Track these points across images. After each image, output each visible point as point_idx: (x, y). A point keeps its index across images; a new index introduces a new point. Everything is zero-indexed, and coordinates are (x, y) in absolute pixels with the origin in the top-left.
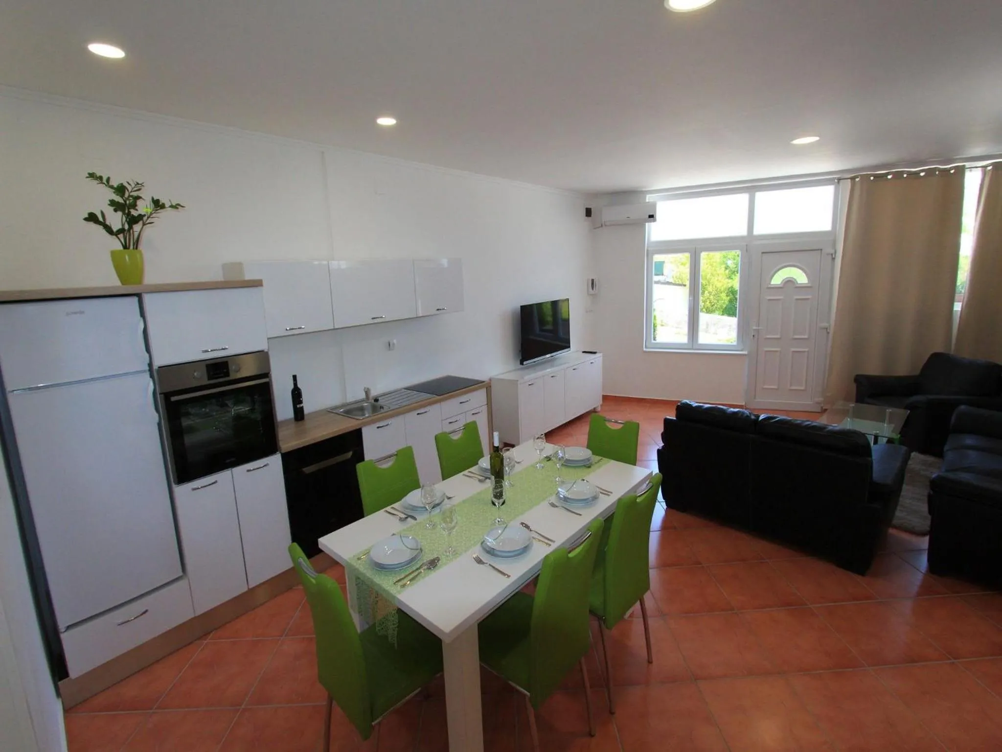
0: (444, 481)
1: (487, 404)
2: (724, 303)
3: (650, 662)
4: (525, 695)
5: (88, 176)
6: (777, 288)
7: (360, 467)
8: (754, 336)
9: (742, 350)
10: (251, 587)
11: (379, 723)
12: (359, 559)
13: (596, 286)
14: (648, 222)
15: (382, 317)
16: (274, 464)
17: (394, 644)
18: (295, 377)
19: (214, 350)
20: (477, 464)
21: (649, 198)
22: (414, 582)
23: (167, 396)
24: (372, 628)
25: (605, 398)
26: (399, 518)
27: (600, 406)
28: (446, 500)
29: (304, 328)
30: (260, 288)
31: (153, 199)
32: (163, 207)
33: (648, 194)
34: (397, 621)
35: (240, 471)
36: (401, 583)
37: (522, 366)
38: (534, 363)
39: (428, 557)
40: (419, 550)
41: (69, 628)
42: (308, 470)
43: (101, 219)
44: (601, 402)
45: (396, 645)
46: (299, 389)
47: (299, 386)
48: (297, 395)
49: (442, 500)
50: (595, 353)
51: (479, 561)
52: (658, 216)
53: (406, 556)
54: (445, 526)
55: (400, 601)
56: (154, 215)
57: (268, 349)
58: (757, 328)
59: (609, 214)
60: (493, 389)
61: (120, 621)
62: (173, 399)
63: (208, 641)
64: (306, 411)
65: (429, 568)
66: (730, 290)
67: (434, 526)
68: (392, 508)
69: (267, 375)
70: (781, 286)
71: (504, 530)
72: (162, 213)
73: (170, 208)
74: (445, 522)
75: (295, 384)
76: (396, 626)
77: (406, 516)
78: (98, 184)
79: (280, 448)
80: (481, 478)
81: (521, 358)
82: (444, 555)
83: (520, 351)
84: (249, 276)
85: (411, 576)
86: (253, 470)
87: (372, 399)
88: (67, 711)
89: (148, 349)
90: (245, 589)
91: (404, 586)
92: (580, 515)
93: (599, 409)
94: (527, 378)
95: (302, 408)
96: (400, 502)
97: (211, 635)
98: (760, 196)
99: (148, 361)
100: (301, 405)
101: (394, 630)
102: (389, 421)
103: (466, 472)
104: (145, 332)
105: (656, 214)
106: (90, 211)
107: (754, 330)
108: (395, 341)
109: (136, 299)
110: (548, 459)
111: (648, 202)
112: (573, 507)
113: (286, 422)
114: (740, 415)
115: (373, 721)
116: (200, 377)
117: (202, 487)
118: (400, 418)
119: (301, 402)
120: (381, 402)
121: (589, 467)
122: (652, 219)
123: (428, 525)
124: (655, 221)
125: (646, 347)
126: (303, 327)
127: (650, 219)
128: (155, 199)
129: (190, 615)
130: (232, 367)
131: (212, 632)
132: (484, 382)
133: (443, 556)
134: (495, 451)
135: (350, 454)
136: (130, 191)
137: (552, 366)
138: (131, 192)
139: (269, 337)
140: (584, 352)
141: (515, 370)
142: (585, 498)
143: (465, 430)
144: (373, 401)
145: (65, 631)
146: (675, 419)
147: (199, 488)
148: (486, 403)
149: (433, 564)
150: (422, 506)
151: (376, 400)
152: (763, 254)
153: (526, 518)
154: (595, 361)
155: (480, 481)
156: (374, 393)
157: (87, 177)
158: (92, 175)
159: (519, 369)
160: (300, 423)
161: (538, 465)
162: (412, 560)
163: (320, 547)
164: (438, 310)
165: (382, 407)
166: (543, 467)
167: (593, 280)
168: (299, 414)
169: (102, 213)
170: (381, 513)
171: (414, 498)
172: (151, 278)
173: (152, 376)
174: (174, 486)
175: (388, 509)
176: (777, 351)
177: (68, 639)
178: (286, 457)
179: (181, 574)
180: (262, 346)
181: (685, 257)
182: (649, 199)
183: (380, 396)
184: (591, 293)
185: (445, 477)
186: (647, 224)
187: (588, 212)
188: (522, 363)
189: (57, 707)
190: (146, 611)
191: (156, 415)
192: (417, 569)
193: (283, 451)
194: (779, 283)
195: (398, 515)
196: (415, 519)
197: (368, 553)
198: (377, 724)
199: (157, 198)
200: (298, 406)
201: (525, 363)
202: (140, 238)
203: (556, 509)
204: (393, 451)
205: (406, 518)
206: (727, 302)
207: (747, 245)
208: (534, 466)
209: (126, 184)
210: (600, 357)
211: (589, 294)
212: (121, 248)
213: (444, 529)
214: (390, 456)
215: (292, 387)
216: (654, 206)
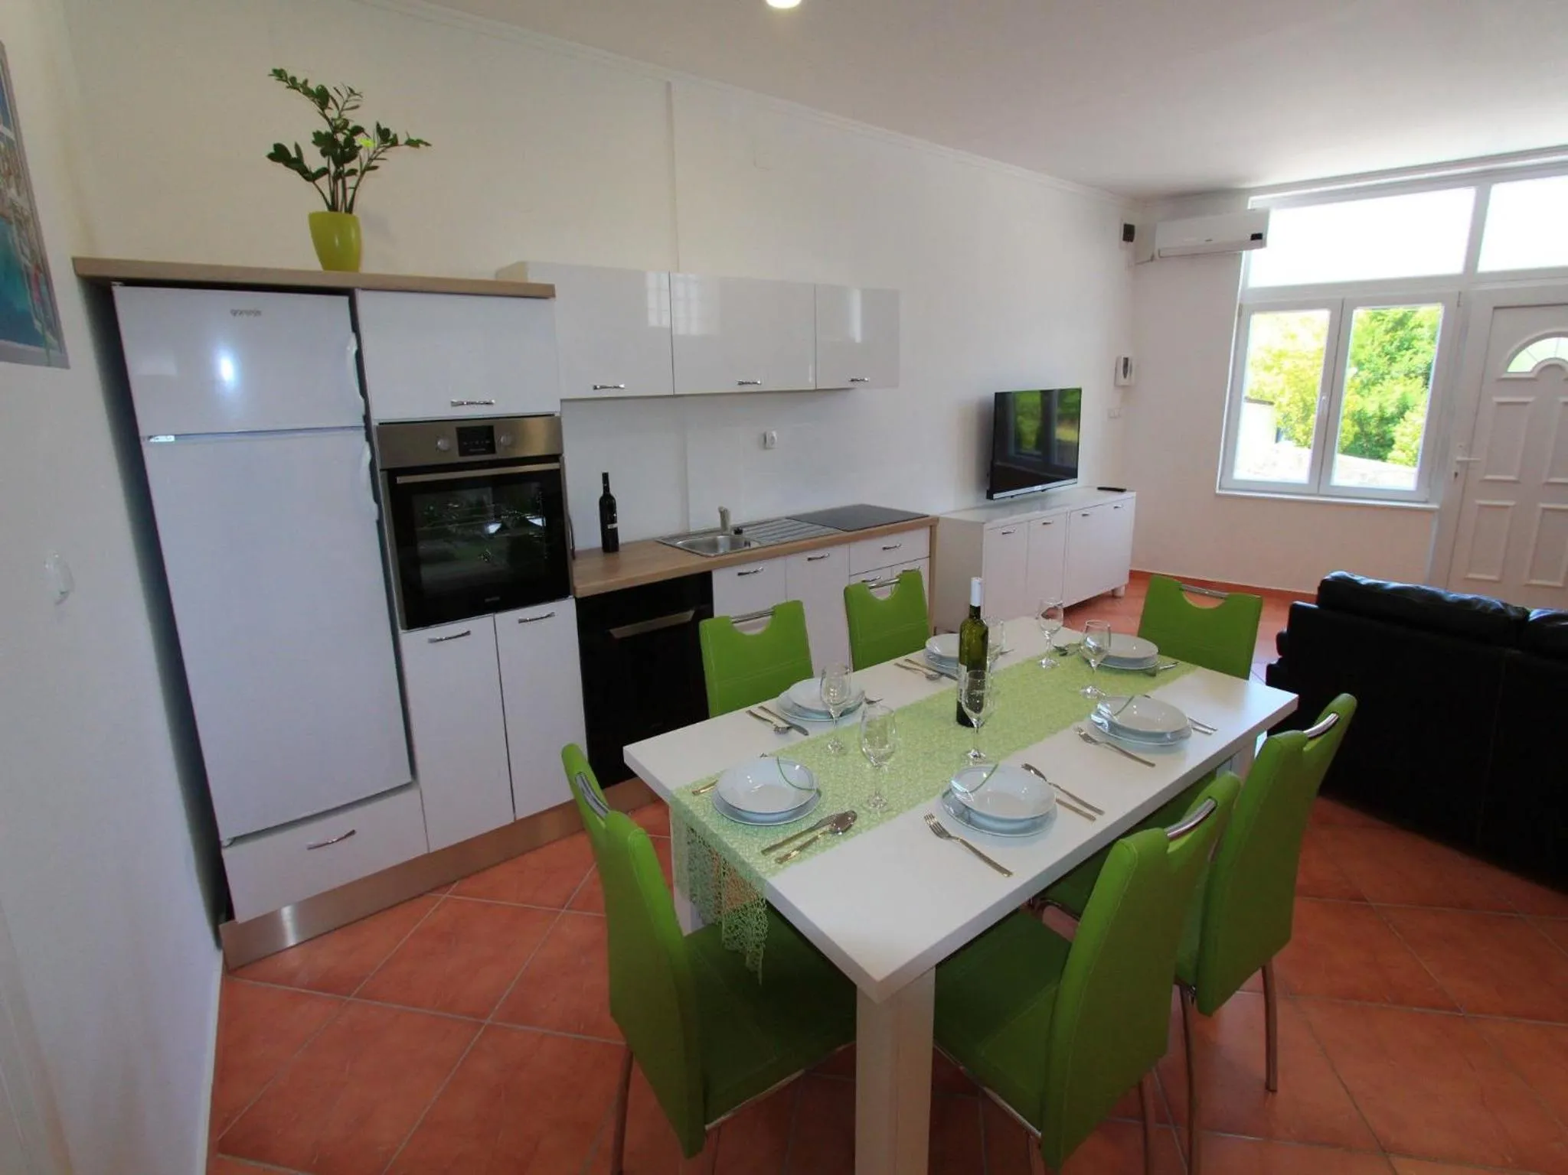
0: (856, 673)
1: (930, 557)
2: (1346, 438)
3: (1270, 1088)
4: (1029, 1133)
5: (271, 73)
6: (1520, 380)
7: (705, 625)
8: (1456, 474)
9: (1426, 502)
10: (520, 817)
11: (718, 1128)
12: (696, 793)
13: (1131, 371)
14: (1246, 249)
15: (756, 383)
16: (564, 613)
17: (756, 972)
18: (605, 477)
19: (472, 403)
20: (924, 647)
21: (1254, 202)
22: (804, 854)
23: (392, 474)
24: (713, 928)
25: (1134, 575)
26: (774, 727)
27: (1124, 588)
28: (864, 705)
29: (623, 388)
30: (552, 299)
31: (378, 125)
32: (395, 143)
33: (1253, 195)
34: (766, 931)
35: (508, 619)
36: (774, 854)
37: (991, 502)
38: (1010, 499)
39: (831, 808)
40: (814, 793)
41: (235, 841)
42: (618, 633)
43: (294, 155)
44: (1126, 581)
45: (760, 976)
46: (612, 498)
47: (612, 492)
48: (608, 507)
49: (858, 702)
50: (1121, 491)
51: (940, 832)
52: (1270, 237)
53: (788, 802)
54: (870, 750)
55: (772, 889)
56: (381, 156)
57: (561, 413)
58: (1466, 459)
59: (1173, 235)
60: (940, 531)
61: (312, 843)
62: (400, 480)
63: (447, 895)
64: (622, 539)
65: (834, 832)
66: (1356, 417)
67: (842, 750)
68: (762, 708)
69: (556, 458)
70: (1532, 376)
71: (990, 775)
72: (392, 154)
73: (407, 147)
74: (872, 744)
75: (606, 489)
76: (763, 939)
77: (787, 726)
78: (288, 87)
79: (575, 589)
80: (931, 673)
81: (988, 488)
82: (864, 808)
83: (988, 475)
84: (534, 278)
85: (798, 843)
86: (530, 620)
87: (731, 530)
88: (230, 970)
89: (363, 391)
90: (510, 820)
91: (782, 860)
92: (1152, 765)
93: (1122, 592)
94: (1001, 521)
95: (615, 531)
96: (777, 698)
97: (454, 886)
98: (1502, 193)
99: (362, 411)
100: (615, 526)
101: (758, 946)
102: (759, 566)
103: (901, 660)
104: (359, 356)
105: (1266, 233)
106: (276, 142)
107: (1458, 462)
108: (774, 434)
109: (344, 300)
110: (1062, 652)
111: (1251, 210)
112: (1129, 743)
113: (589, 552)
114: (1479, 606)
115: (706, 1123)
116: (446, 446)
117: (446, 639)
118: (778, 563)
119: (613, 520)
120: (747, 534)
121: (1153, 675)
122: (1259, 241)
123: (829, 747)
124: (1263, 245)
125: (1220, 488)
126: (622, 386)
127: (1253, 241)
128: (382, 127)
129: (422, 851)
130: (502, 439)
131: (455, 881)
132: (927, 516)
133: (864, 812)
134: (971, 617)
135: (690, 614)
136: (340, 107)
137: (1043, 508)
138: (342, 110)
139: (563, 397)
140: (1100, 489)
141: (978, 508)
142: (1159, 730)
143: (899, 585)
144: (733, 533)
145: (231, 844)
146: (1315, 606)
147: (441, 640)
148: (928, 554)
149: (843, 823)
150: (824, 709)
151: (738, 531)
152: (1499, 313)
153: (1034, 754)
154: (1123, 506)
155: (930, 678)
156: (734, 521)
157: (271, 75)
158: (279, 74)
159: (985, 507)
160: (611, 555)
161: (1044, 662)
162: (800, 810)
163: (626, 761)
164: (852, 380)
165: (747, 543)
166: (1054, 666)
167: (1126, 360)
168: (610, 542)
169: (297, 148)
170: (741, 714)
171: (803, 692)
172: (371, 265)
173: (369, 438)
174: (401, 631)
175: (754, 708)
176: (1507, 507)
177: (230, 857)
178: (583, 605)
179: (408, 779)
180: (553, 407)
181: (1320, 319)
182: (1252, 205)
183: (745, 526)
184: (1122, 384)
185: (856, 667)
186: (1245, 253)
187: (1129, 233)
188: (990, 496)
189: (214, 963)
190: (352, 833)
191: (375, 506)
192: (811, 830)
193: (578, 596)
194: (1529, 369)
195: (772, 723)
196: (805, 733)
197: (713, 784)
198: (714, 1129)
199: (387, 127)
200: (609, 527)
201: (996, 496)
202: (356, 197)
203: (1092, 746)
204: (768, 606)
205: (788, 728)
206: (1351, 437)
207: (1460, 293)
208: (1035, 662)
209: (332, 92)
210: (1132, 497)
211: (1116, 385)
212: (326, 209)
213: (866, 756)
214: (760, 615)
215: (601, 493)
216: (1263, 216)
